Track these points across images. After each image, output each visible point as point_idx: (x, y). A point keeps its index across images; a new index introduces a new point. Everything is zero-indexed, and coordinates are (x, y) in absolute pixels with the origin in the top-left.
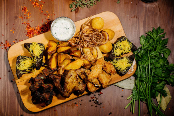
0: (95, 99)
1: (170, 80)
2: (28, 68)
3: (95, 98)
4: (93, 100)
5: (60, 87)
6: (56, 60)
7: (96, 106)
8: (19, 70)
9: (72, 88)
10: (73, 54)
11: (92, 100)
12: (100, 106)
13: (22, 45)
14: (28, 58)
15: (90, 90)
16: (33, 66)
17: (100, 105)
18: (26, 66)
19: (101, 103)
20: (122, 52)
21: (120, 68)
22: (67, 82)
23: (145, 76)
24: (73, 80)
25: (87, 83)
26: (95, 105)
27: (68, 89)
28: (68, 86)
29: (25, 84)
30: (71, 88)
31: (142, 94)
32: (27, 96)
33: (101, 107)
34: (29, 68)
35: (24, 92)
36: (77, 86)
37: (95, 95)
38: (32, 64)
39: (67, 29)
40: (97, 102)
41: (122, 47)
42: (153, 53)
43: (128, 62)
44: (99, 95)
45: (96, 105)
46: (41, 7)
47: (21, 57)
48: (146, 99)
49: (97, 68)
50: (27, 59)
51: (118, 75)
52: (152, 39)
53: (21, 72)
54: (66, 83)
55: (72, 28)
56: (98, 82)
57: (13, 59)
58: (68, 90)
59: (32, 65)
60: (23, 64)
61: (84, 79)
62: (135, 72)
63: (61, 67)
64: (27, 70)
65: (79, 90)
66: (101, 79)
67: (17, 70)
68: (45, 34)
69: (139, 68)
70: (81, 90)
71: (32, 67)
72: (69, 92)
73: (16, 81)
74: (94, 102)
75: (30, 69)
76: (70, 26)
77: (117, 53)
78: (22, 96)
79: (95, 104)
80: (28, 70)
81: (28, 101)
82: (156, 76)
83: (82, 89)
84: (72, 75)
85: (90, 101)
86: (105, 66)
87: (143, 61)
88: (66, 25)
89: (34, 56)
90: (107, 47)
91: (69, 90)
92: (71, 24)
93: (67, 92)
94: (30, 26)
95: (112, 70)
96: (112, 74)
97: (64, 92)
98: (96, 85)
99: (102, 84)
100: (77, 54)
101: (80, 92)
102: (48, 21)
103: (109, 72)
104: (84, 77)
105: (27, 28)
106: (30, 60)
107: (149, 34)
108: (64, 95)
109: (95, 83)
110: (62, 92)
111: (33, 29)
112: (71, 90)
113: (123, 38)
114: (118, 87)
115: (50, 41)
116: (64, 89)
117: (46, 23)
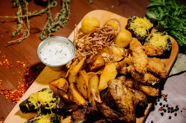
0: (166, 108)
3: (164, 106)
4: (165, 111)
5: (114, 114)
7: (176, 115)
9: (131, 102)
10: (94, 66)
11: (163, 112)
12: (179, 111)
13: (16, 114)
14: (39, 117)
15: (151, 95)
16: (54, 121)
19: (177, 107)
20: (145, 30)
21: (160, 47)
22: (119, 98)
24: (123, 90)
26: (172, 115)
27: (127, 107)
28: (123, 103)
30: (129, 103)
33: (181, 111)
36: (134, 96)
37: (161, 104)
38: (51, 119)
39: (60, 52)
40: (172, 108)
41: (140, 25)
42: (176, 13)
43: (161, 35)
44: (165, 100)
45: (174, 113)
46: (6, 62)
49: (138, 54)
50: (39, 119)
54: (117, 100)
55: (65, 46)
56: (152, 77)
59: (51, 121)
61: (133, 85)
63: (91, 95)
65: (140, 102)
66: (153, 68)
72: (131, 110)
74: (169, 112)
76: (61, 47)
77: (142, 33)
79: (172, 112)
83: (142, 98)
84: (116, 85)
85: (162, 114)
88: (56, 49)
89: (45, 104)
91: (129, 108)
92: (61, 44)
93: (130, 113)
94: (8, 91)
95: (156, 49)
96: (160, 53)
97: (124, 115)
98: (153, 84)
99: (159, 73)
100: (98, 62)
101: (144, 103)
102: (28, 70)
103: (155, 54)
104: (131, 83)
105: (6, 96)
106: (44, 117)
107: (151, 5)
108: (129, 121)
109: (150, 81)
110: (121, 119)
111: (16, 91)
112: (132, 107)
113: (132, 19)
114: (177, 76)
115: (49, 83)
116: (121, 112)
117: (28, 74)
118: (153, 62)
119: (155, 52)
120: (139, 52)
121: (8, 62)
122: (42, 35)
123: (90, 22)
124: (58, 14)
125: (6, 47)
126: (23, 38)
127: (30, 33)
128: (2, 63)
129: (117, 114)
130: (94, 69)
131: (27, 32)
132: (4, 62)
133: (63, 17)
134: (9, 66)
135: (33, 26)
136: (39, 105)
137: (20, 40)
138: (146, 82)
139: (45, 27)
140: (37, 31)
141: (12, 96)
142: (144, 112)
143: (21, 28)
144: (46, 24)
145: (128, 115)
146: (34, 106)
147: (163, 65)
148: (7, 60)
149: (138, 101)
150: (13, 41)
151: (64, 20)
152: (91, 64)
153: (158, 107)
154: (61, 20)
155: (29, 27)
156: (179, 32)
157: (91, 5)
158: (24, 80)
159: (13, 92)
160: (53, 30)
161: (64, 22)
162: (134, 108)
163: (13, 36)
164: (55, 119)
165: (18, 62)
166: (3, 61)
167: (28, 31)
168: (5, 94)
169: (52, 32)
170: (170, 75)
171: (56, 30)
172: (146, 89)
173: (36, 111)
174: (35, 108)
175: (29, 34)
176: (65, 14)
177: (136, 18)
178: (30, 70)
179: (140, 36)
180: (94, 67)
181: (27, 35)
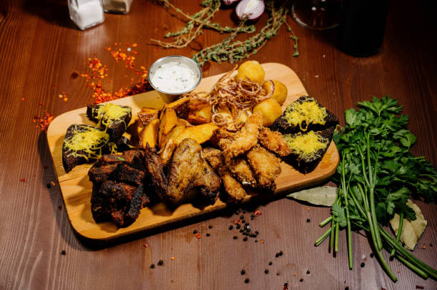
0: (242, 225)
1: (419, 186)
2: (90, 147)
3: (243, 222)
4: (238, 228)
5: (159, 175)
6: (155, 134)
7: (245, 240)
8: (70, 150)
9: (189, 176)
10: (195, 115)
11: (235, 226)
12: (255, 239)
13: (81, 115)
14: (93, 129)
15: (230, 192)
16: (103, 143)
17: (254, 236)
18: (86, 142)
19: (257, 233)
20: (304, 119)
21: (301, 151)
22: (178, 161)
23: (360, 172)
24: (190, 157)
25: (223, 175)
26: (241, 236)
27: (179, 177)
28: (178, 170)
29: (80, 184)
30: (186, 175)
31: (356, 211)
32: (81, 207)
33: (256, 242)
34: (93, 147)
35: (75, 200)
36: (200, 174)
37: (242, 218)
38: (102, 139)
39: (183, 81)
40: (249, 231)
41: (304, 111)
42: (376, 131)
43: (318, 140)
44: (253, 217)
45: (245, 237)
47: (76, 128)
48: (364, 221)
49: (247, 132)
50: (90, 131)
51: (297, 172)
52: (372, 114)
53: (73, 154)
54: (175, 163)
55: (194, 78)
56: (249, 172)
57: (57, 138)
58: (178, 181)
59: (99, 141)
60: (80, 139)
61: (218, 166)
62: (337, 167)
63: (165, 145)
64: (88, 151)
65: (203, 186)
66: (256, 163)
67: (65, 150)
68: (134, 98)
69: (346, 159)
70: (208, 184)
71: (99, 146)
72: (181, 185)
73: (59, 178)
74: (241, 231)
75: (94, 149)
76: (190, 75)
77: (293, 120)
78: (68, 208)
79: (244, 234)
80: (90, 152)
81: (83, 216)
82: (384, 171)
83: (211, 184)
84: (188, 147)
85: (231, 228)
86: (265, 135)
87: (354, 145)
88: (182, 75)
89: (106, 118)
90: (270, 107)
91: (181, 182)
92: (193, 73)
93: (177, 187)
94: (102, 90)
95: (282, 145)
96: (282, 153)
97: (168, 185)
98: (245, 182)
99: (259, 174)
100: (203, 114)
101: (208, 191)
102: (143, 82)
103: (275, 150)
104: (218, 162)
105: (96, 94)
106: (97, 131)
107: (365, 104)
108: (169, 193)
109: (242, 176)
110: (163, 186)
111: (109, 95)
112: (185, 182)
113: (307, 99)
114: (298, 203)
115: (144, 108)
116: (168, 179)
117: (139, 86)
118: (264, 156)
119: (278, 147)
120: (250, 130)
121: (132, 61)
122: (197, 55)
123: (246, 69)
124: (239, 43)
125: (148, 44)
126: (174, 46)
127: (188, 44)
128: (126, 58)
129: (162, 176)
130: (193, 119)
131: (184, 42)
132: (129, 59)
133: (241, 50)
134: (129, 66)
135: (199, 40)
136: (102, 116)
137: (168, 45)
138: (237, 174)
139: (209, 48)
140: (199, 48)
141: (100, 98)
142: (206, 206)
143: (184, 34)
144: (214, 46)
145: (174, 188)
146: (96, 114)
147: (275, 169)
148: (133, 58)
149: (200, 183)
150: (159, 42)
151: (240, 54)
152: (193, 111)
153: (236, 218)
154: (234, 52)
155: (194, 37)
156: (351, 154)
157: (293, 58)
158: (129, 90)
159: (105, 95)
160: (215, 57)
161: (238, 57)
162: (188, 186)
163: (166, 38)
164: (106, 142)
165: (143, 68)
166: (128, 57)
167: (189, 41)
168: (95, 91)
169: (213, 60)
170: (291, 195)
171: (219, 60)
172: (229, 181)
173: (96, 121)
174: (96, 117)
175: (185, 45)
176: (248, 48)
177: (311, 101)
178: (145, 84)
179: (287, 121)
180: (194, 118)
181: (181, 45)
